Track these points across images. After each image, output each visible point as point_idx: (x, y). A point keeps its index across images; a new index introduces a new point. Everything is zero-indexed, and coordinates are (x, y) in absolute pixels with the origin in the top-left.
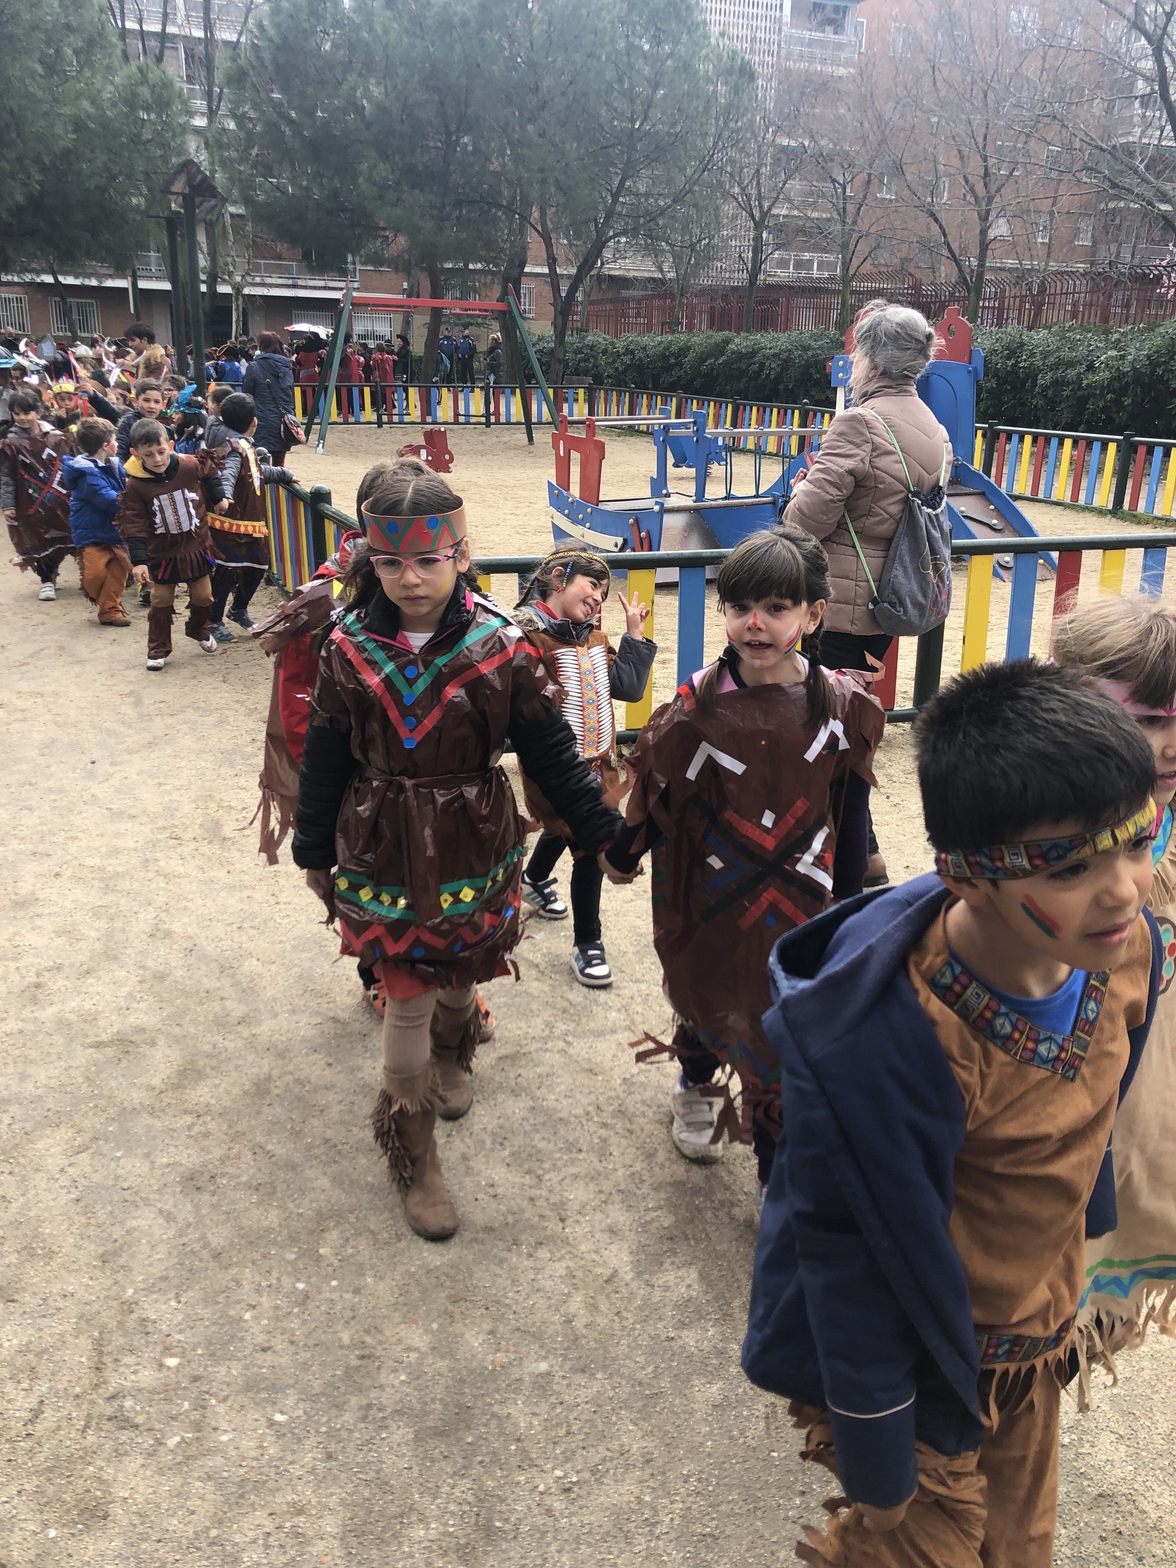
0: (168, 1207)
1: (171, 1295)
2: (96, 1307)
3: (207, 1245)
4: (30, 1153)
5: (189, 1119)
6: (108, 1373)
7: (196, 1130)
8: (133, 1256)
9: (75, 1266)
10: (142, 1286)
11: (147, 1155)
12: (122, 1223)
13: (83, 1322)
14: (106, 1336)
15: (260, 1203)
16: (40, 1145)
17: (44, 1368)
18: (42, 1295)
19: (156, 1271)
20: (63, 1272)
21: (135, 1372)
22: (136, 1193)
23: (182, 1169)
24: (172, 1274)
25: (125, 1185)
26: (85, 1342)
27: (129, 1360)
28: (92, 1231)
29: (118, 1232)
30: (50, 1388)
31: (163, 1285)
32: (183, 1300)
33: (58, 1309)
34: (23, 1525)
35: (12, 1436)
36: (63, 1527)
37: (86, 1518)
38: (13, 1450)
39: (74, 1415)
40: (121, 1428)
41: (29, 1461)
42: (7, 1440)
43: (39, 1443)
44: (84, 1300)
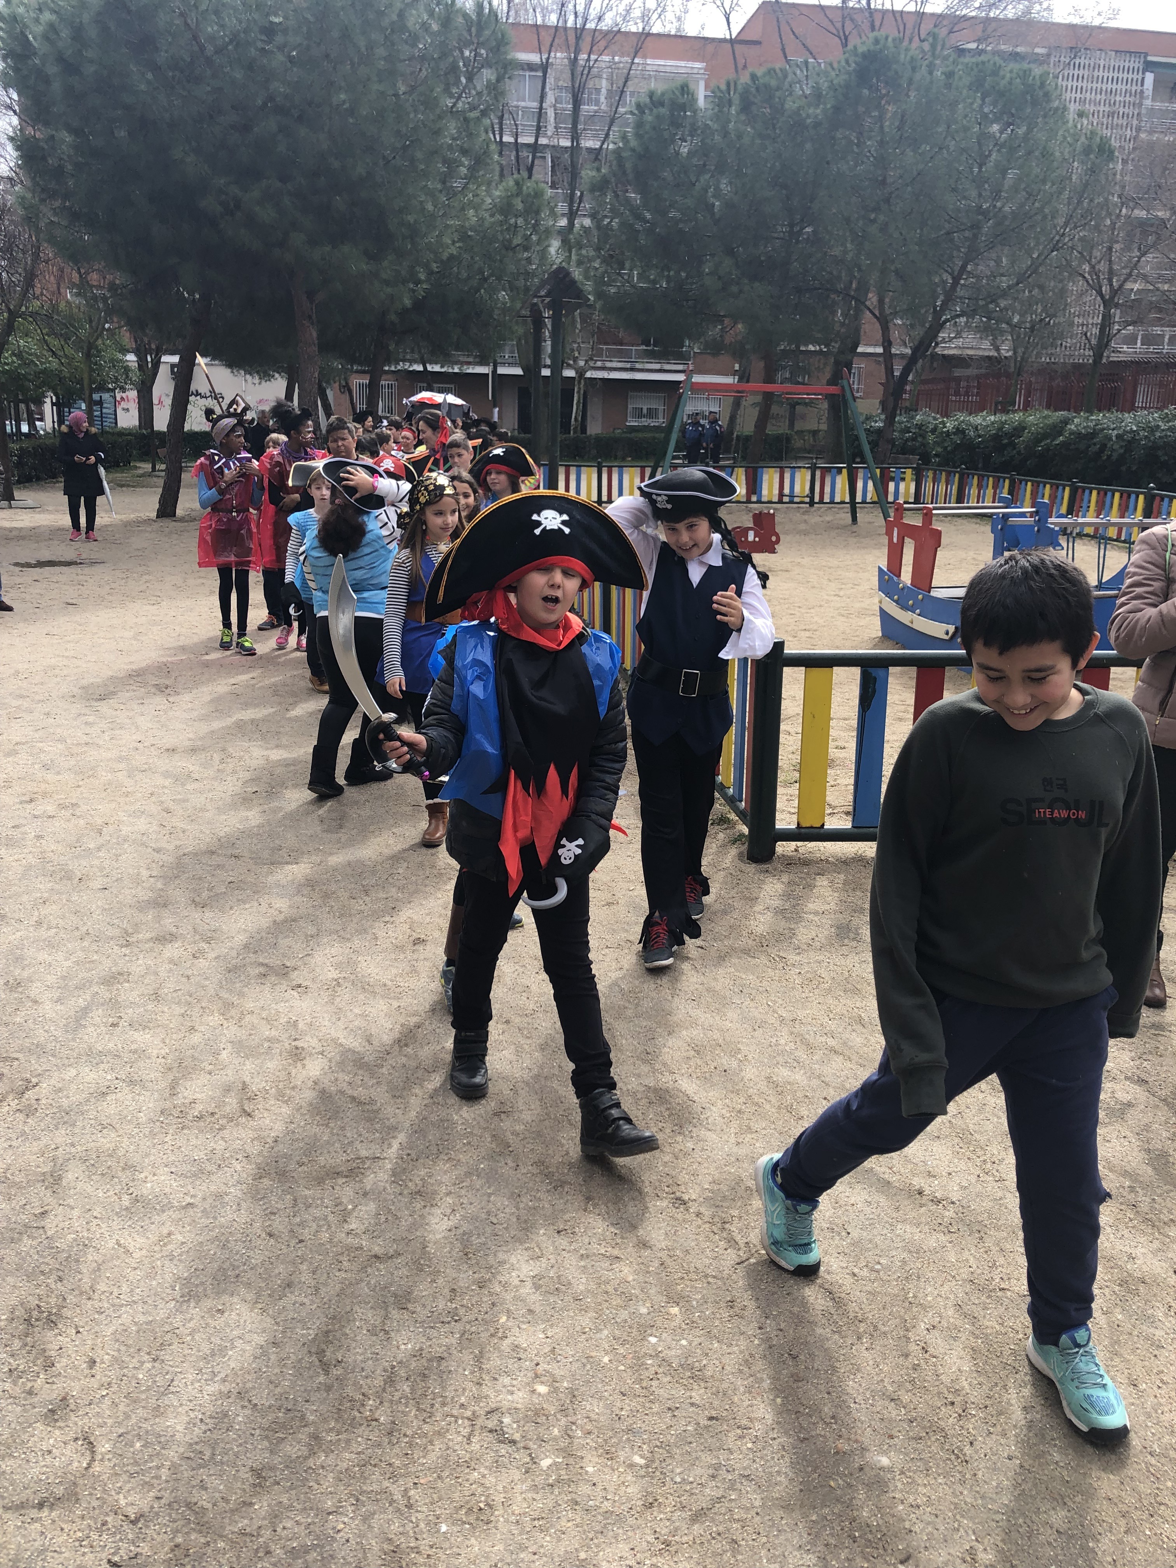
1: (539, 1328)
6: (487, 1389)
7: (555, 1177)
8: (504, 1285)
11: (514, 1195)
13: (464, 1339)
14: (485, 1355)
16: (424, 1172)
21: (512, 1393)
23: (545, 1212)
24: (539, 1308)
26: (467, 1357)
27: (507, 1380)
31: (532, 1317)
32: (549, 1334)
34: (419, 1515)
35: (409, 1432)
36: (453, 1524)
37: (472, 1519)
38: (410, 1445)
39: (460, 1422)
40: (500, 1442)
41: (424, 1457)
42: (405, 1435)
43: (431, 1442)
44: (465, 1319)
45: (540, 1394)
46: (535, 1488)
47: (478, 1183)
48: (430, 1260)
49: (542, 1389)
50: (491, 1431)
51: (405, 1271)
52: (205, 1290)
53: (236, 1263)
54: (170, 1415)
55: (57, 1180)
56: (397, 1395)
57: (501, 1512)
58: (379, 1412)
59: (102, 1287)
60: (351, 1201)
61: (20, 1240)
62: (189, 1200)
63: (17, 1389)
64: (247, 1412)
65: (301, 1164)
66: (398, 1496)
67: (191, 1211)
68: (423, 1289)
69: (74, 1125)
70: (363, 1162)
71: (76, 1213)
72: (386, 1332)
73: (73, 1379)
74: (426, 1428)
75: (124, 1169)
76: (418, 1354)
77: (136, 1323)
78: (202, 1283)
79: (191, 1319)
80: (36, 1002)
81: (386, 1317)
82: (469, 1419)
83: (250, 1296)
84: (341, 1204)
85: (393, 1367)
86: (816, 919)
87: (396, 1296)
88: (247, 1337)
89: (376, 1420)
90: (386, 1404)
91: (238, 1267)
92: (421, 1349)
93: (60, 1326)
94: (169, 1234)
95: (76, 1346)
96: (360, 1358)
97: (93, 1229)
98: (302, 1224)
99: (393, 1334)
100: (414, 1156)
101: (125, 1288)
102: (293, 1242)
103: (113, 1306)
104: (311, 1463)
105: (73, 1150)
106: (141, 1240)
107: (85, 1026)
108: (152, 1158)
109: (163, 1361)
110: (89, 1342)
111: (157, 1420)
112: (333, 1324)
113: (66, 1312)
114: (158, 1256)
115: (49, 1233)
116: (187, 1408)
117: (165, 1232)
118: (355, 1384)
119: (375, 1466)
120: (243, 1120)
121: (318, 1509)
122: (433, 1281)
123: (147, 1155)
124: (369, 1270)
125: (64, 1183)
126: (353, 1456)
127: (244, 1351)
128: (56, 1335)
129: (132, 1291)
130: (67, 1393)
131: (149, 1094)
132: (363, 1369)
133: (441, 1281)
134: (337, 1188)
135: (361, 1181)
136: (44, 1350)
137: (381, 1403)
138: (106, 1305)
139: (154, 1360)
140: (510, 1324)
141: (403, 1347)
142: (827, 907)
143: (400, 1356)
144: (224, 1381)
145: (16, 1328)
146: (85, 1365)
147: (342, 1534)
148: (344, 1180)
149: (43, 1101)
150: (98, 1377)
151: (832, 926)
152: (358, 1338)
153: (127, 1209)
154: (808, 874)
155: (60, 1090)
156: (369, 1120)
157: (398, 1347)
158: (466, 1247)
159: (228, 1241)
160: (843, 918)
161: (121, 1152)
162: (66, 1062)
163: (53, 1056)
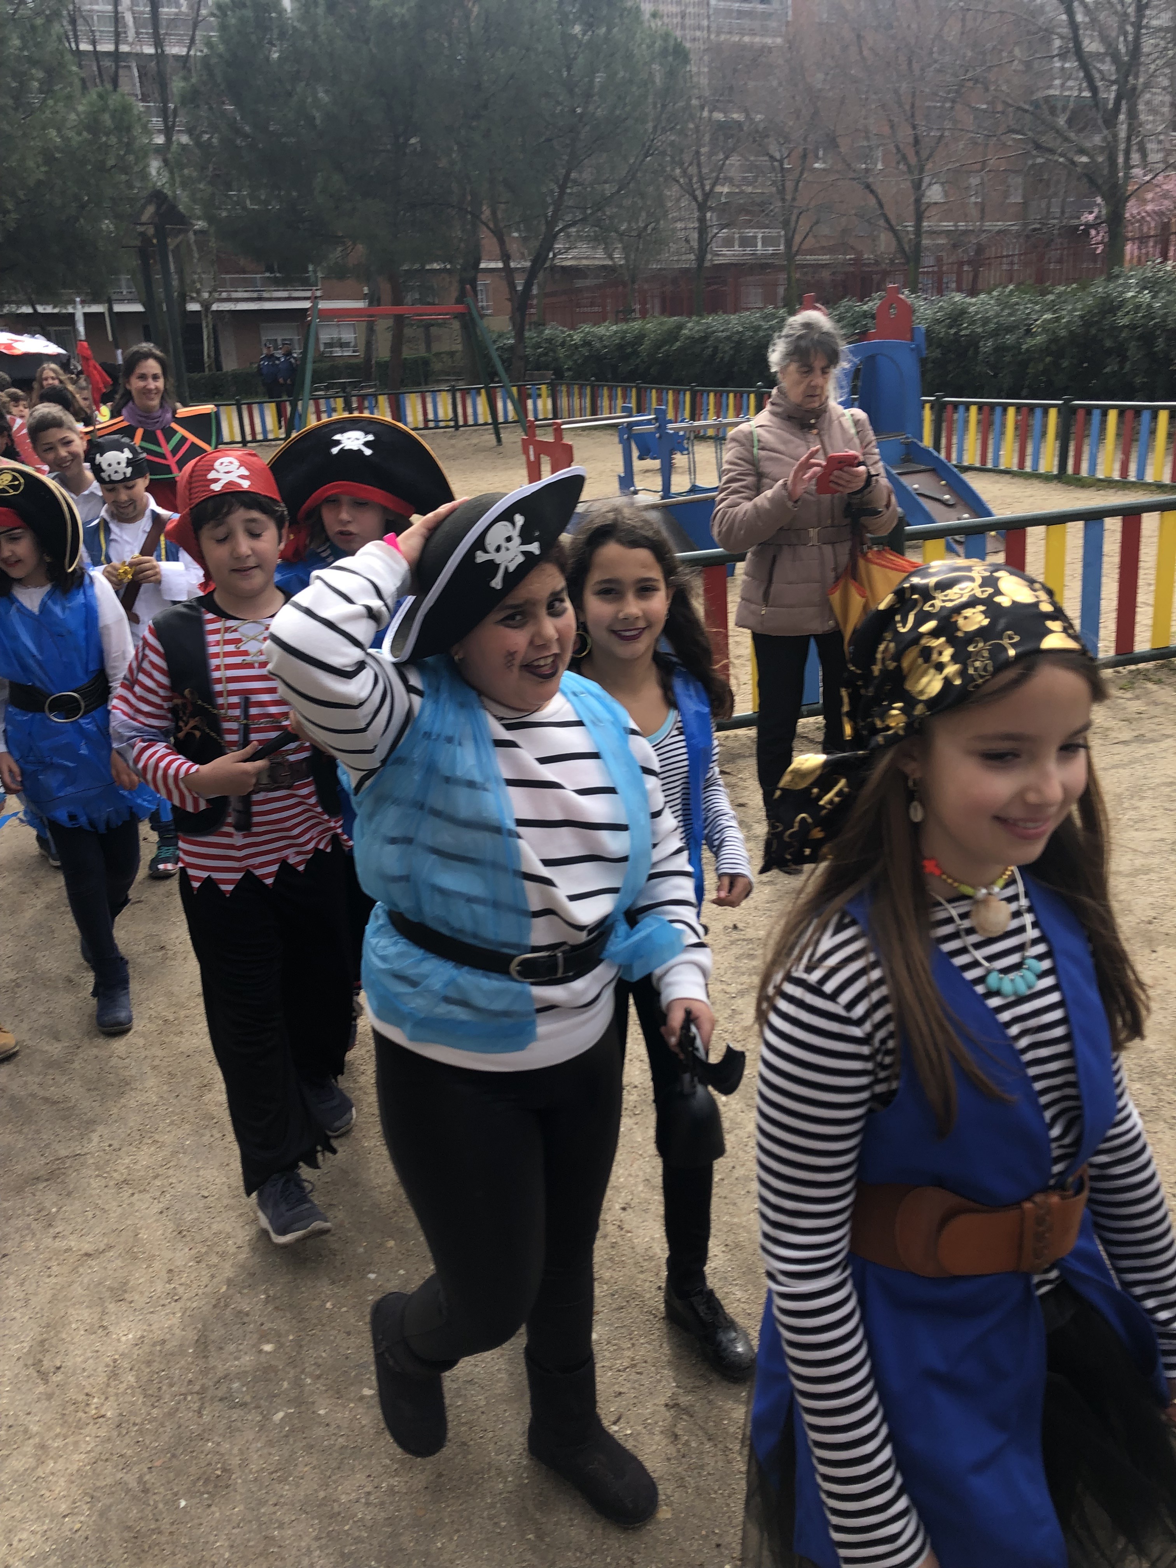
1: (261, 1289)
6: (213, 1360)
13: (186, 1316)
14: (209, 1328)
21: (237, 1359)
24: (258, 1270)
26: (190, 1334)
27: (232, 1347)
34: (157, 1498)
35: (138, 1420)
36: (192, 1497)
37: (210, 1488)
38: (140, 1432)
39: (189, 1398)
40: (231, 1408)
41: (156, 1441)
42: (135, 1424)
43: (162, 1425)
44: (185, 1297)
45: (267, 1353)
46: (270, 1443)
47: (185, 1160)
48: (144, 1246)
49: (268, 1348)
50: (221, 1400)
51: (119, 1263)
56: (123, 1387)
57: (239, 1474)
58: (105, 1407)
60: (55, 1204)
66: (133, 1484)
68: (139, 1276)
70: (64, 1163)
72: (105, 1328)
74: (155, 1412)
76: (139, 1342)
81: (104, 1313)
82: (197, 1393)
84: (43, 1209)
85: (115, 1361)
87: (111, 1289)
89: (103, 1416)
90: (111, 1398)
92: (143, 1337)
96: (79, 1359)
99: (111, 1328)
100: (116, 1145)
104: (40, 1472)
112: (47, 1332)
118: (78, 1385)
119: (107, 1460)
121: (52, 1515)
122: (149, 1266)
124: (81, 1270)
126: (83, 1456)
132: (84, 1370)
133: (156, 1265)
134: (38, 1193)
135: (63, 1182)
137: (107, 1398)
140: (231, 1292)
141: (124, 1339)
143: (122, 1348)
147: (79, 1533)
148: (45, 1184)
152: (76, 1340)
156: (65, 1118)
157: (119, 1340)
158: (178, 1226)
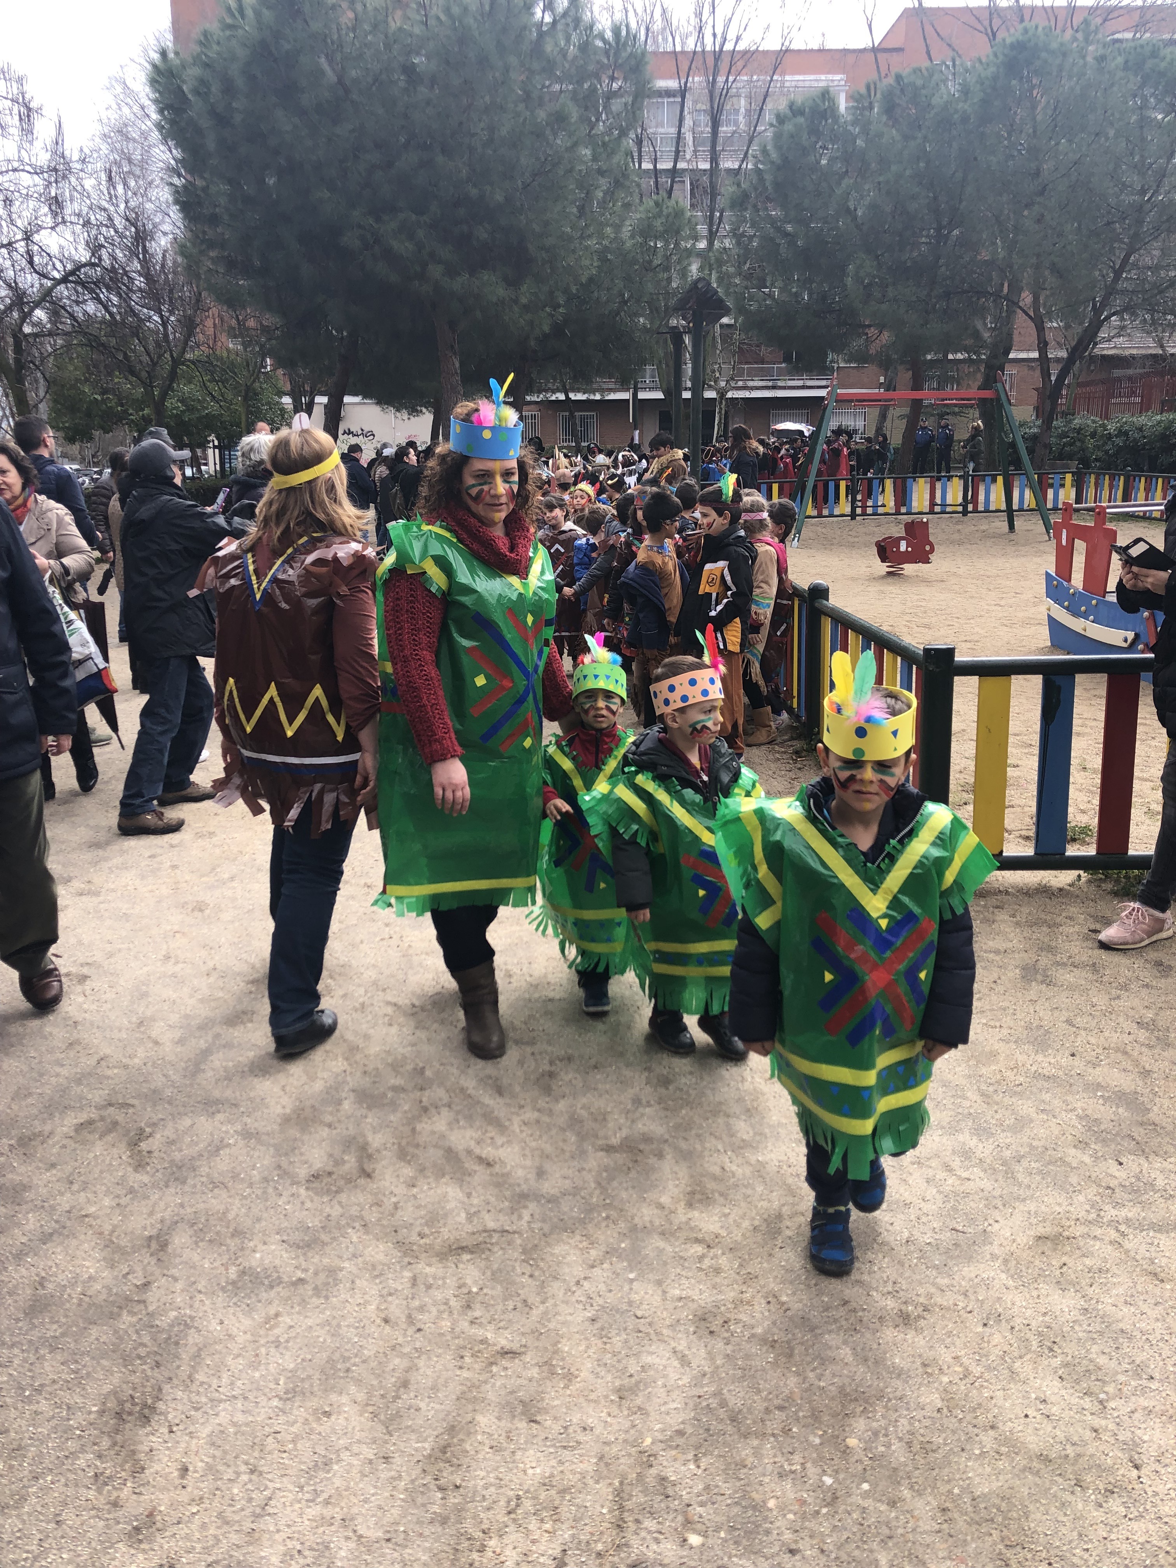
0: (682, 1346)
1: (690, 1456)
2: (615, 1449)
3: (723, 1404)
4: (548, 1258)
5: (699, 1249)
6: (629, 1535)
7: (707, 1262)
8: (649, 1397)
9: (593, 1396)
10: (660, 1437)
11: (659, 1283)
12: (637, 1355)
13: (602, 1464)
14: (627, 1489)
15: (775, 1364)
16: (557, 1250)
17: (567, 1511)
18: (561, 1423)
19: (675, 1421)
20: (582, 1400)
21: (657, 1541)
22: (650, 1324)
23: (695, 1306)
24: (689, 1430)
25: (639, 1314)
26: (604, 1490)
27: (649, 1524)
28: (608, 1358)
29: (633, 1368)
30: (573, 1536)
31: (680, 1441)
32: (703, 1465)
33: (579, 1443)
44: (603, 1439)
45: (691, 1546)
47: (619, 1266)
49: (694, 1539)
51: (534, 1372)
52: (312, 1386)
53: (346, 1354)
54: (267, 1543)
55: (163, 1246)
59: (200, 1377)
60: (476, 1283)
61: (119, 1315)
62: (300, 1274)
63: (102, 1499)
64: (352, 1545)
65: (422, 1236)
67: (301, 1289)
68: (555, 1396)
69: (184, 1183)
70: (490, 1237)
71: (179, 1286)
73: (164, 1489)
75: (233, 1235)
76: (548, 1482)
77: (234, 1424)
78: (309, 1377)
79: (295, 1422)
80: (156, 1043)
81: (513, 1431)
83: (361, 1397)
84: (464, 1285)
85: (518, 1498)
86: (997, 958)
87: (523, 1403)
88: (355, 1449)
91: (349, 1358)
92: (552, 1476)
93: (153, 1423)
94: (277, 1315)
95: (168, 1449)
96: (481, 1483)
97: (197, 1305)
98: (422, 1309)
99: (519, 1454)
100: (547, 1229)
101: (225, 1381)
102: (410, 1332)
103: (212, 1400)
105: (182, 1211)
106: (247, 1322)
107: (204, 1071)
108: (264, 1223)
109: (261, 1473)
110: (183, 1445)
111: (251, 1549)
112: (452, 1437)
113: (161, 1406)
114: (263, 1341)
115: (151, 1308)
116: (283, 1535)
117: (272, 1312)
118: (475, 1516)
120: (362, 1181)
122: (566, 1387)
123: (259, 1220)
124: (494, 1369)
125: (170, 1249)
127: (351, 1465)
128: (147, 1435)
129: (232, 1384)
130: (154, 1508)
131: (263, 1148)
132: (484, 1498)
134: (461, 1266)
135: (488, 1259)
136: (134, 1452)
138: (204, 1400)
139: (252, 1472)
140: (655, 1448)
141: (530, 1472)
142: (1010, 945)
143: (527, 1484)
144: (327, 1502)
145: (107, 1422)
146: (176, 1474)
148: (469, 1257)
149: (156, 1154)
150: (189, 1489)
151: (1016, 967)
152: (480, 1456)
153: (234, 1283)
154: (985, 906)
155: (173, 1142)
156: (498, 1185)
159: (339, 1326)
160: (1029, 958)
161: (230, 1216)
162: (181, 1109)
163: (170, 1103)
